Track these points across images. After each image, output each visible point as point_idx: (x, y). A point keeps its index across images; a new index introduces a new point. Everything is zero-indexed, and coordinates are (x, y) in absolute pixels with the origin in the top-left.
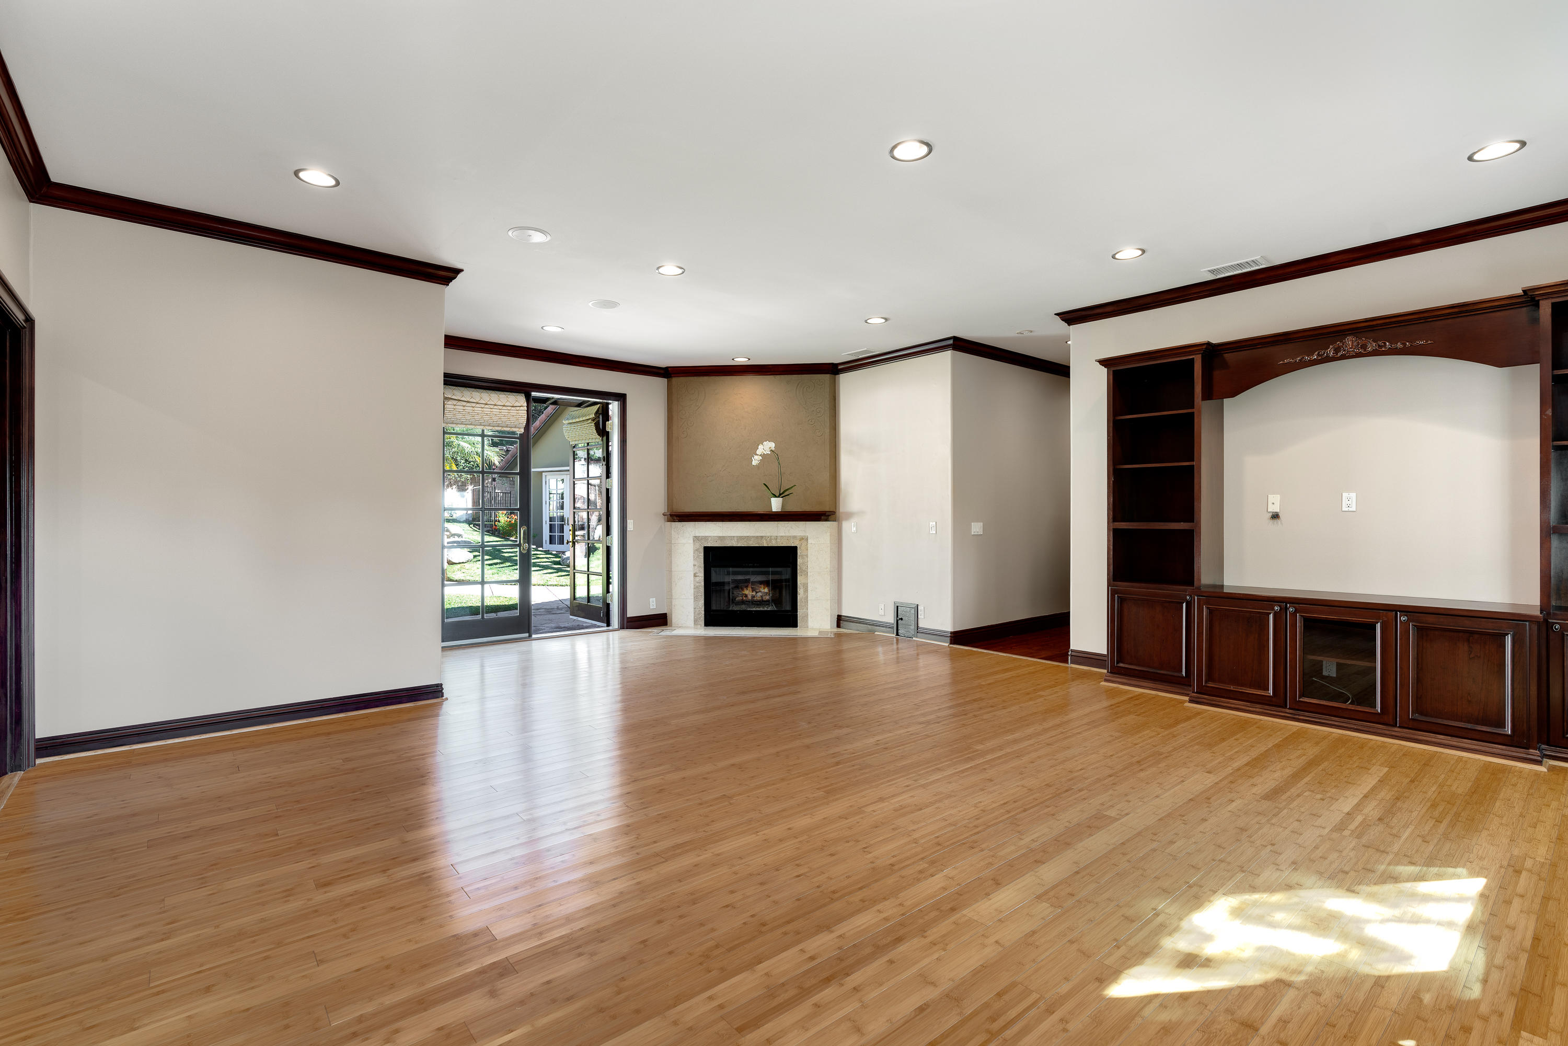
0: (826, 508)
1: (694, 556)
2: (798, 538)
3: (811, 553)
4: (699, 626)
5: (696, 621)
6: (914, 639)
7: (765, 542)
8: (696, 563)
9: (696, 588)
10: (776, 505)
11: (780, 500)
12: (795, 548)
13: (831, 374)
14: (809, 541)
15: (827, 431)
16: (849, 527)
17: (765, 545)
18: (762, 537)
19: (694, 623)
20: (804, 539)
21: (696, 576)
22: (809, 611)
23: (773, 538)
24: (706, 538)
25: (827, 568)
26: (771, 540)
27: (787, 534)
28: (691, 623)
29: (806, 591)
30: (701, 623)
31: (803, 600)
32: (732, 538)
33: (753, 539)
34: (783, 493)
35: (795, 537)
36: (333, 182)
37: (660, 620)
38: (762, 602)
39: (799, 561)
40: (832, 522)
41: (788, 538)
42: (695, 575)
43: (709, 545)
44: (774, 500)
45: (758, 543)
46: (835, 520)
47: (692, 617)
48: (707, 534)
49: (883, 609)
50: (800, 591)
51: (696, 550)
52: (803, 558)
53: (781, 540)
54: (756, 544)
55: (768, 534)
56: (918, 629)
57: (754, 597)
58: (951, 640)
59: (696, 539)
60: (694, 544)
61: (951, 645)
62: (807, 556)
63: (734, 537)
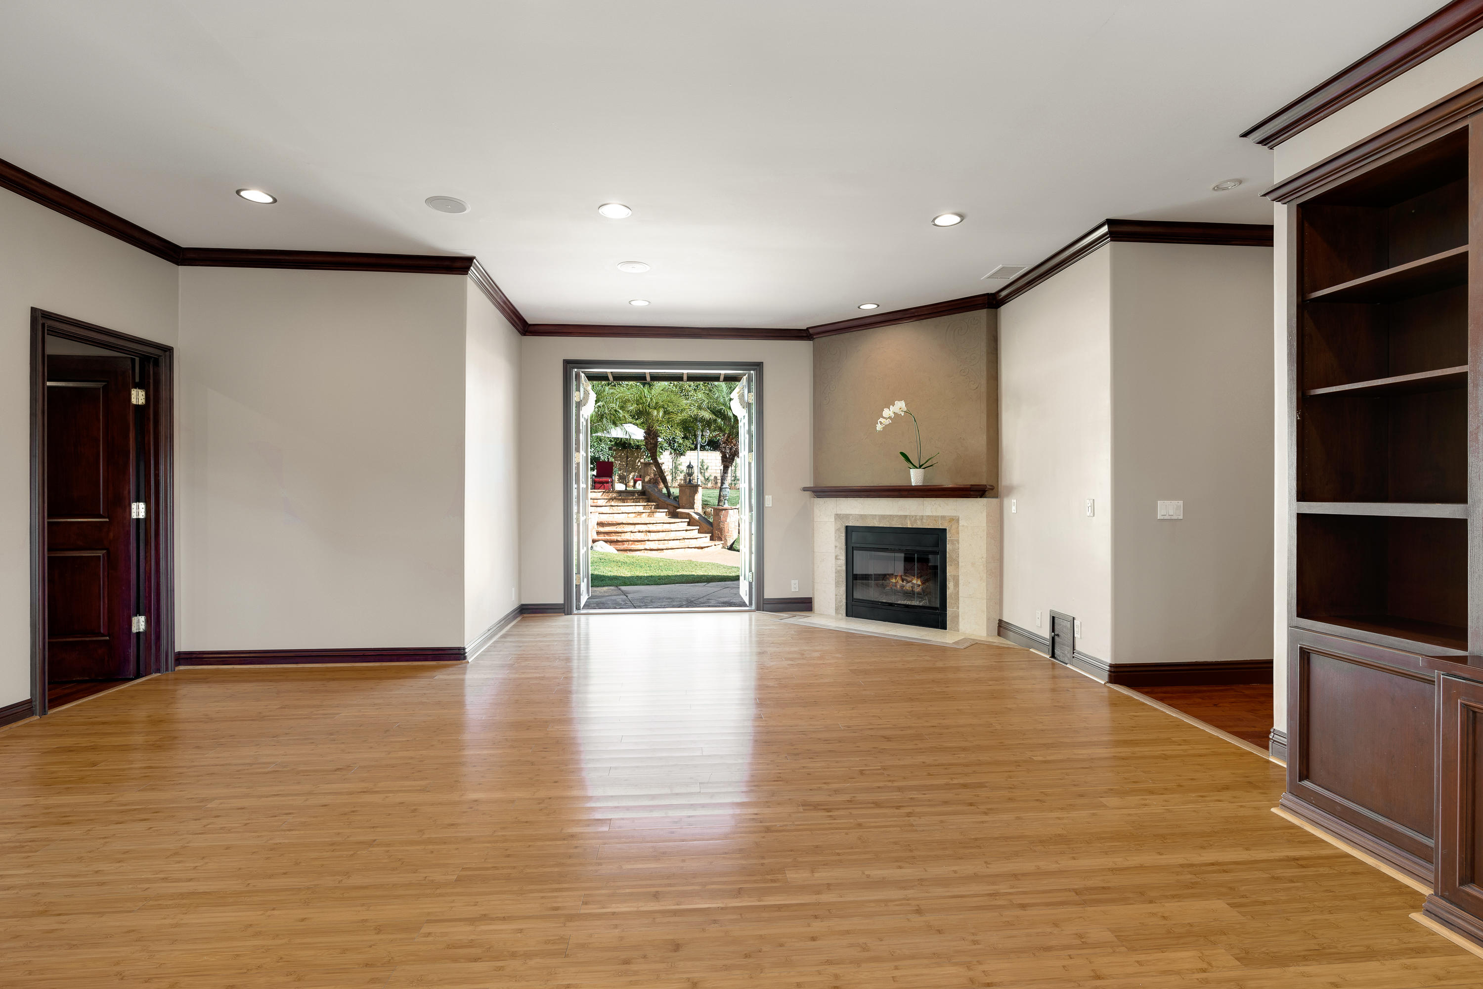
0: (983, 481)
1: (835, 536)
2: (948, 518)
3: (962, 536)
4: (840, 616)
5: (837, 610)
6: (1068, 666)
7: (909, 522)
8: (838, 544)
9: (837, 572)
10: (916, 477)
11: (921, 471)
12: (945, 530)
13: (988, 308)
14: (961, 523)
15: (984, 381)
16: (1012, 505)
17: (909, 526)
18: (906, 516)
19: (836, 612)
20: (955, 520)
21: (838, 559)
22: (961, 610)
23: (918, 517)
24: (847, 516)
25: (982, 558)
26: (916, 520)
27: (935, 514)
28: (832, 612)
29: (957, 585)
30: (842, 612)
31: (953, 596)
32: (874, 516)
33: (895, 519)
34: (922, 465)
35: (943, 517)
36: (270, 200)
37: (804, 605)
38: (910, 594)
39: (949, 547)
40: (990, 499)
41: (935, 518)
42: (836, 558)
43: (850, 524)
44: (913, 472)
45: (902, 524)
46: (996, 496)
47: (833, 606)
48: (848, 512)
49: (1040, 618)
50: (950, 585)
51: (837, 530)
52: (953, 544)
53: (927, 520)
54: (899, 525)
55: (913, 514)
56: (1074, 653)
57: (903, 587)
58: (1110, 676)
59: (838, 517)
60: (836, 523)
61: (1109, 685)
62: (958, 541)
63: (875, 515)
